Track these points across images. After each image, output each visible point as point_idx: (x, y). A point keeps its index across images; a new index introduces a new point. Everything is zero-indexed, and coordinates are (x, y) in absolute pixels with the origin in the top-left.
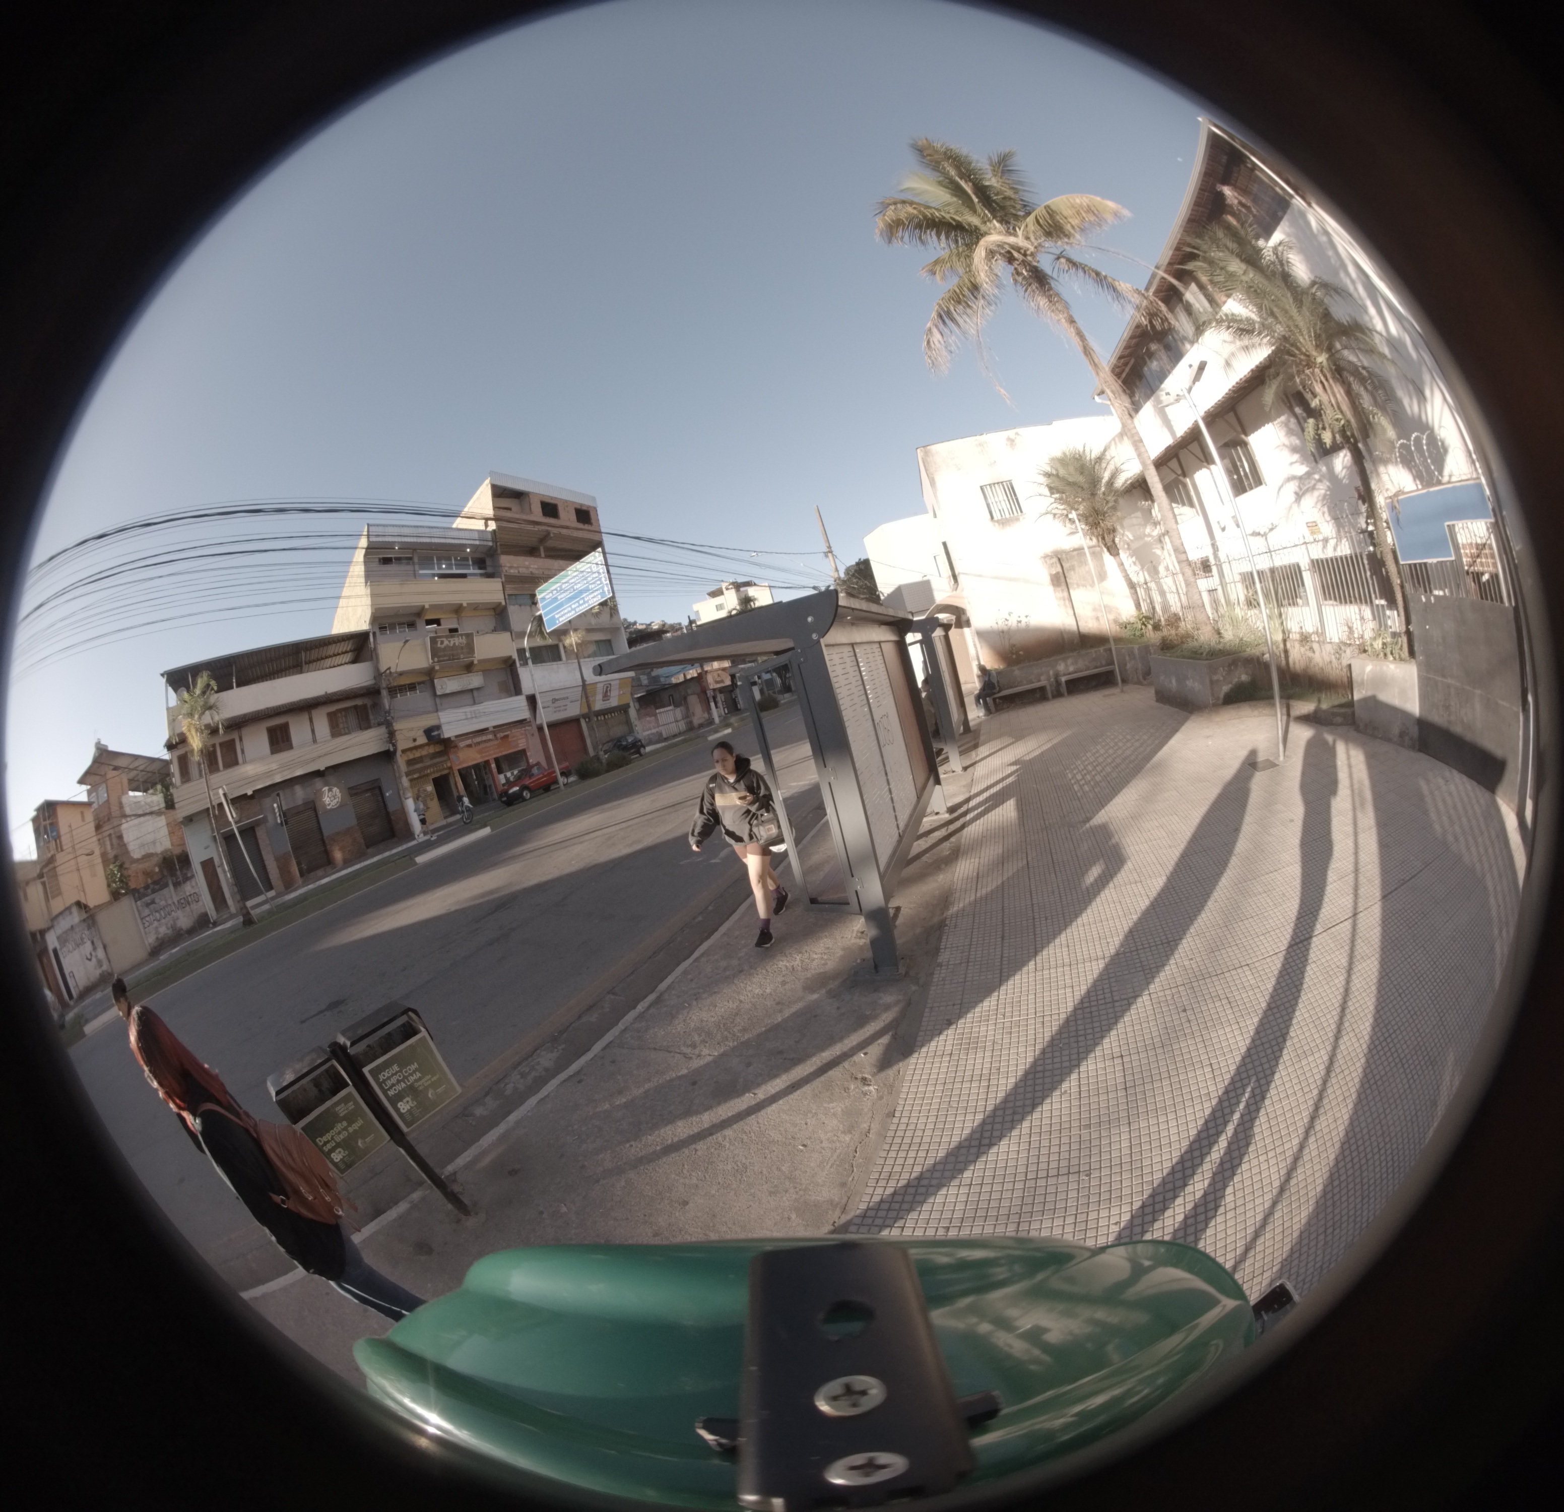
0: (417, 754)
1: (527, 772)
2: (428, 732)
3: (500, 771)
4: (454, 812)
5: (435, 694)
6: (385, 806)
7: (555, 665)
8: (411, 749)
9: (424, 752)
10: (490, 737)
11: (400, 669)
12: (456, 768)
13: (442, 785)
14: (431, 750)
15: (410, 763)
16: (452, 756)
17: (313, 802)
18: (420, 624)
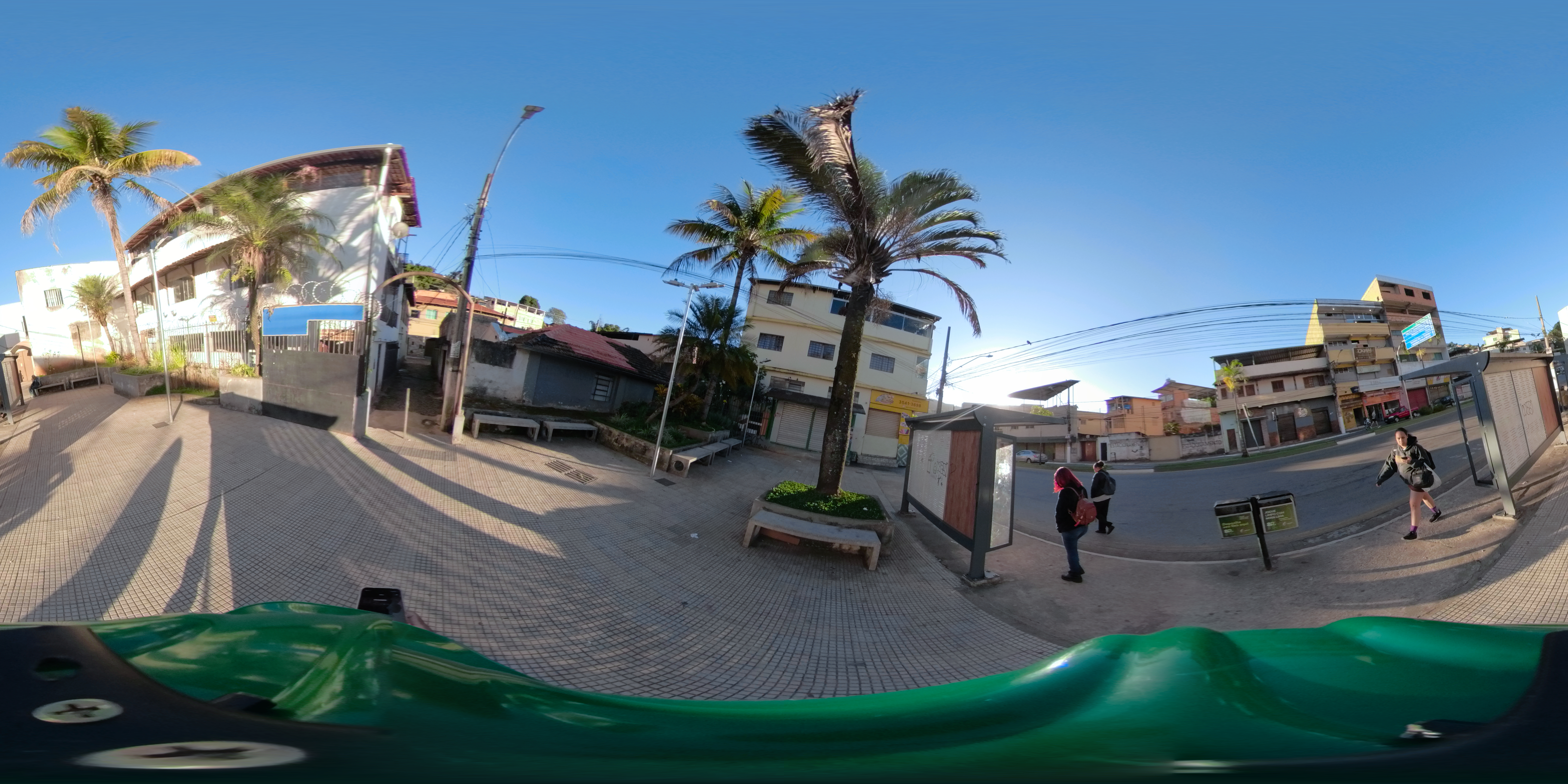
0: (1347, 398)
1: (1398, 410)
2: (1353, 389)
3: (1386, 408)
4: (1362, 424)
5: (1357, 373)
6: (1329, 419)
7: (1414, 363)
8: (1344, 396)
9: (1350, 397)
10: (1383, 393)
11: (1339, 362)
12: (1365, 405)
13: (1358, 413)
14: (1354, 397)
15: (1343, 401)
16: (1364, 400)
17: (1293, 413)
18: (1349, 342)
